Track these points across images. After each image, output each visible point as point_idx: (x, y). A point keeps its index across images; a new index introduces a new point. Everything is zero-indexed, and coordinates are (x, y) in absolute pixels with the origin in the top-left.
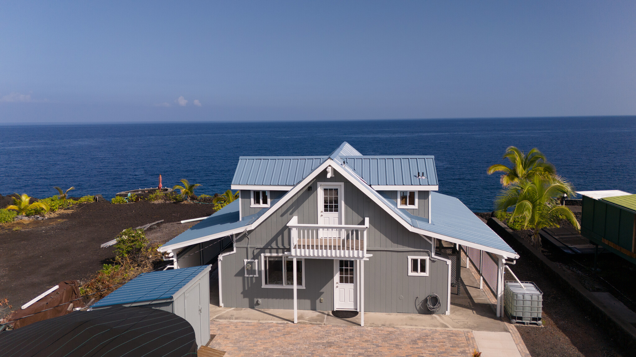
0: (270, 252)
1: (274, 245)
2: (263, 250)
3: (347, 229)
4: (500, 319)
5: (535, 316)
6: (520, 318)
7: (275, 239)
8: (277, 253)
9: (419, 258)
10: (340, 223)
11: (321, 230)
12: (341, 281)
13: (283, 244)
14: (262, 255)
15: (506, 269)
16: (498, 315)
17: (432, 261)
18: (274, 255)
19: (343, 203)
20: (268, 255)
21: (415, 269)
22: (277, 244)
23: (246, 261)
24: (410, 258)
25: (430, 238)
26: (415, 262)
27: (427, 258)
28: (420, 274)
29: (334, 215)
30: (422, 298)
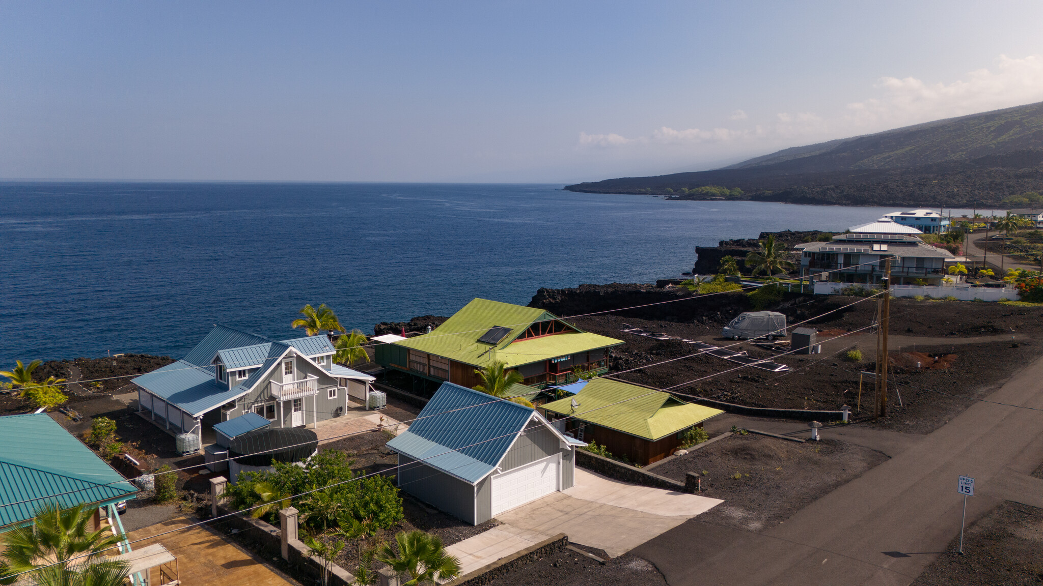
0: (257, 404)
1: (259, 399)
2: (253, 403)
3: (297, 383)
4: (368, 410)
5: (384, 404)
6: (378, 407)
7: (259, 396)
8: (261, 403)
9: (332, 389)
10: (294, 380)
11: (285, 386)
12: (295, 411)
13: (264, 398)
14: (253, 406)
15: (369, 386)
16: (367, 409)
17: (338, 390)
18: (260, 404)
19: (295, 368)
20: (256, 405)
21: (331, 396)
22: (261, 398)
23: (243, 411)
24: (328, 390)
25: (337, 378)
26: (331, 392)
27: (336, 388)
28: (333, 397)
29: (290, 376)
30: (335, 410)
